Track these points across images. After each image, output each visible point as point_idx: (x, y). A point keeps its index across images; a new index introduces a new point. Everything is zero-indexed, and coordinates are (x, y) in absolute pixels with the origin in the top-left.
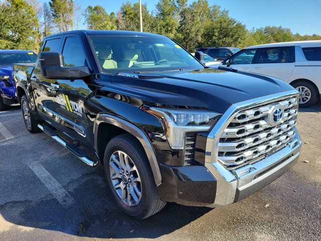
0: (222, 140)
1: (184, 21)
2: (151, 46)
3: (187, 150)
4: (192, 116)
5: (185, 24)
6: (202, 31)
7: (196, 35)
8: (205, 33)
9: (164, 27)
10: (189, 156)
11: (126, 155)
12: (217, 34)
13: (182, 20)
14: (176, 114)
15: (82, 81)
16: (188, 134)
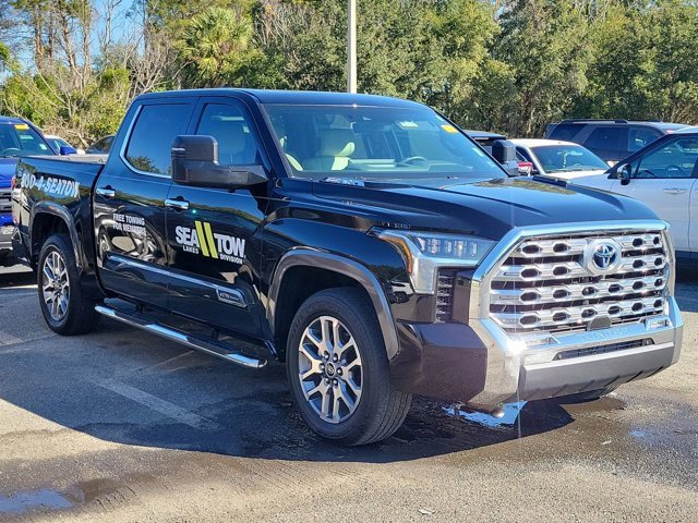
0: (496, 285)
1: (521, 15)
2: (387, 128)
3: (441, 298)
4: (450, 244)
5: (523, 24)
6: (591, 52)
7: (567, 69)
8: (605, 61)
9: (439, 35)
10: (443, 308)
11: (335, 322)
12: (649, 67)
13: (509, 9)
14: (423, 238)
15: (248, 191)
16: (442, 270)
